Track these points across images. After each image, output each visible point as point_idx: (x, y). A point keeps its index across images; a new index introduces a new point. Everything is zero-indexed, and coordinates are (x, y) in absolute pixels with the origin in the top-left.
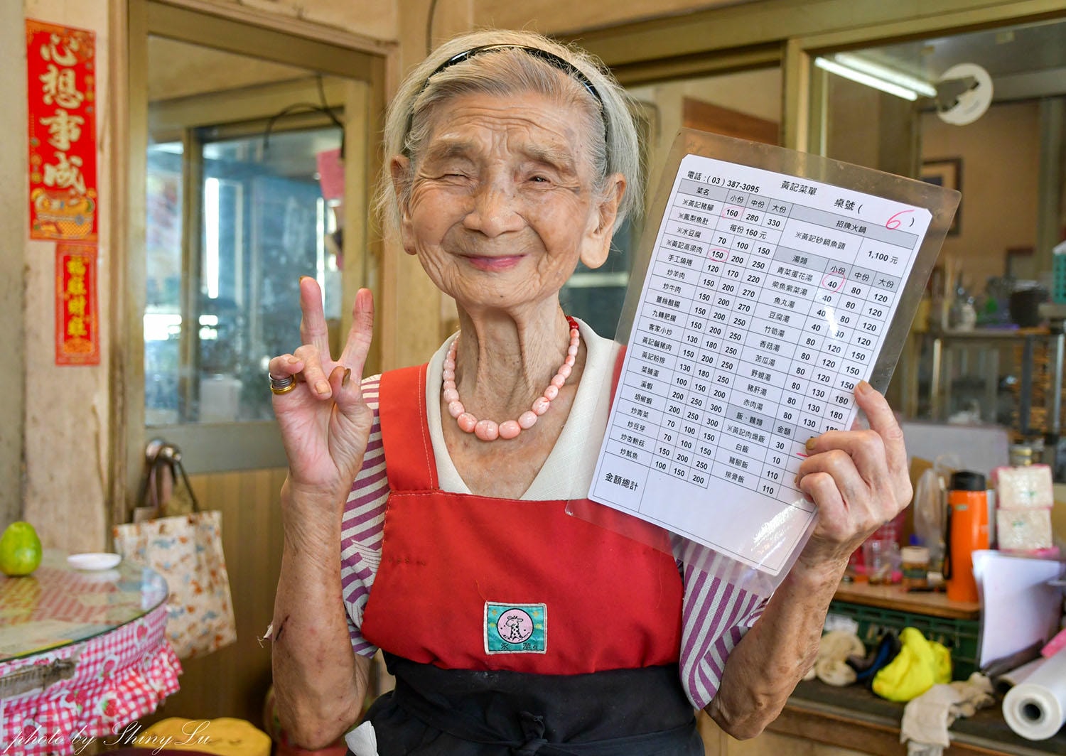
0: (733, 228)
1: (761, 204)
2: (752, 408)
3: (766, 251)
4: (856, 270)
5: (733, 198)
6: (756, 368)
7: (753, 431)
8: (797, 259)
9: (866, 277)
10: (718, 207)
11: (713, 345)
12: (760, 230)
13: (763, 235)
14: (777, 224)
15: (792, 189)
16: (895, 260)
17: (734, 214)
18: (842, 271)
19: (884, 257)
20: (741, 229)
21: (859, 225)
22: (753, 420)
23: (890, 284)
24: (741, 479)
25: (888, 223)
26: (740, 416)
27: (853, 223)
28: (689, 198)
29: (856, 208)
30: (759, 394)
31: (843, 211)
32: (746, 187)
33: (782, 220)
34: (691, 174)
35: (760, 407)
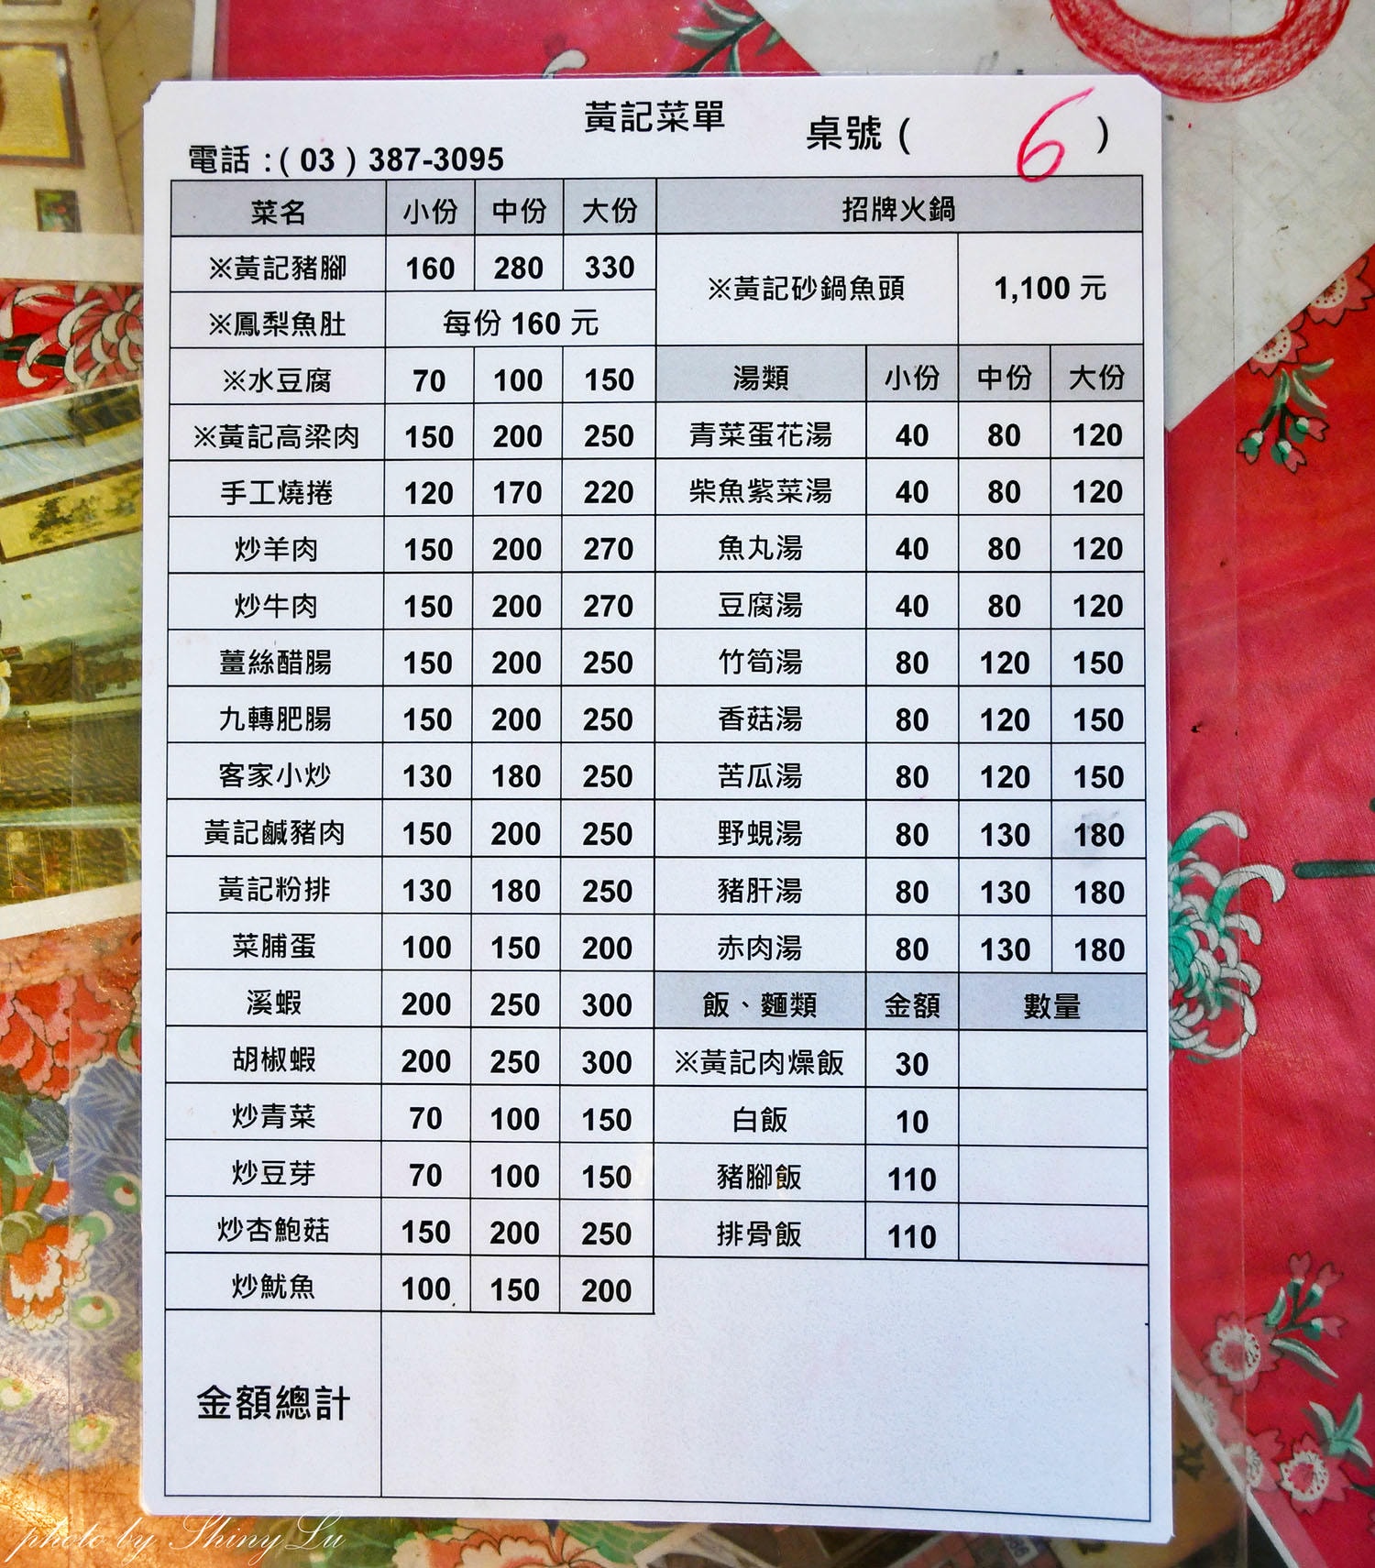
0: (456, 322)
1: (534, 209)
2: (759, 962)
3: (619, 379)
4: (974, 361)
5: (414, 211)
6: (731, 812)
7: (787, 1043)
8: (747, 377)
9: (1019, 376)
10: (363, 258)
11: (523, 776)
12: (565, 306)
13: (585, 320)
14: (623, 267)
15: (629, 126)
16: (1094, 287)
17: (440, 269)
18: (927, 377)
19: (1054, 288)
20: (488, 320)
21: (925, 194)
22: (773, 1004)
23: (1113, 376)
24: (788, 1234)
25: (1021, 160)
26: (715, 1004)
27: (901, 193)
28: (232, 249)
29: (888, 134)
30: (772, 903)
31: (843, 159)
32: (450, 158)
33: (639, 248)
34: (202, 156)
35: (791, 947)
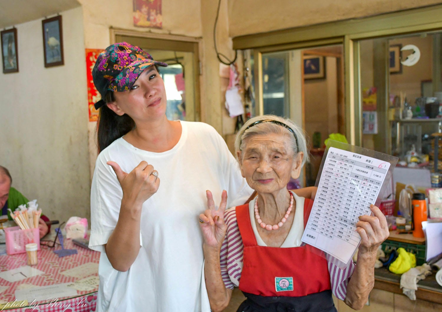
0: (341, 168)
1: (348, 161)
2: (345, 217)
3: (348, 174)
4: (370, 180)
5: (341, 159)
6: (346, 206)
7: (345, 224)
8: (356, 176)
9: (373, 182)
10: (337, 162)
12: (347, 168)
13: (348, 169)
14: (351, 166)
15: (355, 157)
16: (380, 177)
17: (341, 163)
18: (367, 180)
19: (378, 176)
20: (343, 168)
21: (372, 167)
22: (345, 221)
23: (379, 183)
24: (341, 237)
25: (379, 166)
26: (342, 220)
27: (370, 166)
28: (331, 159)
29: (371, 162)
30: (346, 214)
31: (367, 163)
32: (344, 156)
33: (353, 166)
35: (347, 217)
